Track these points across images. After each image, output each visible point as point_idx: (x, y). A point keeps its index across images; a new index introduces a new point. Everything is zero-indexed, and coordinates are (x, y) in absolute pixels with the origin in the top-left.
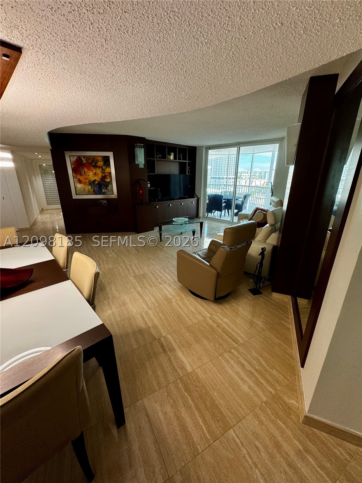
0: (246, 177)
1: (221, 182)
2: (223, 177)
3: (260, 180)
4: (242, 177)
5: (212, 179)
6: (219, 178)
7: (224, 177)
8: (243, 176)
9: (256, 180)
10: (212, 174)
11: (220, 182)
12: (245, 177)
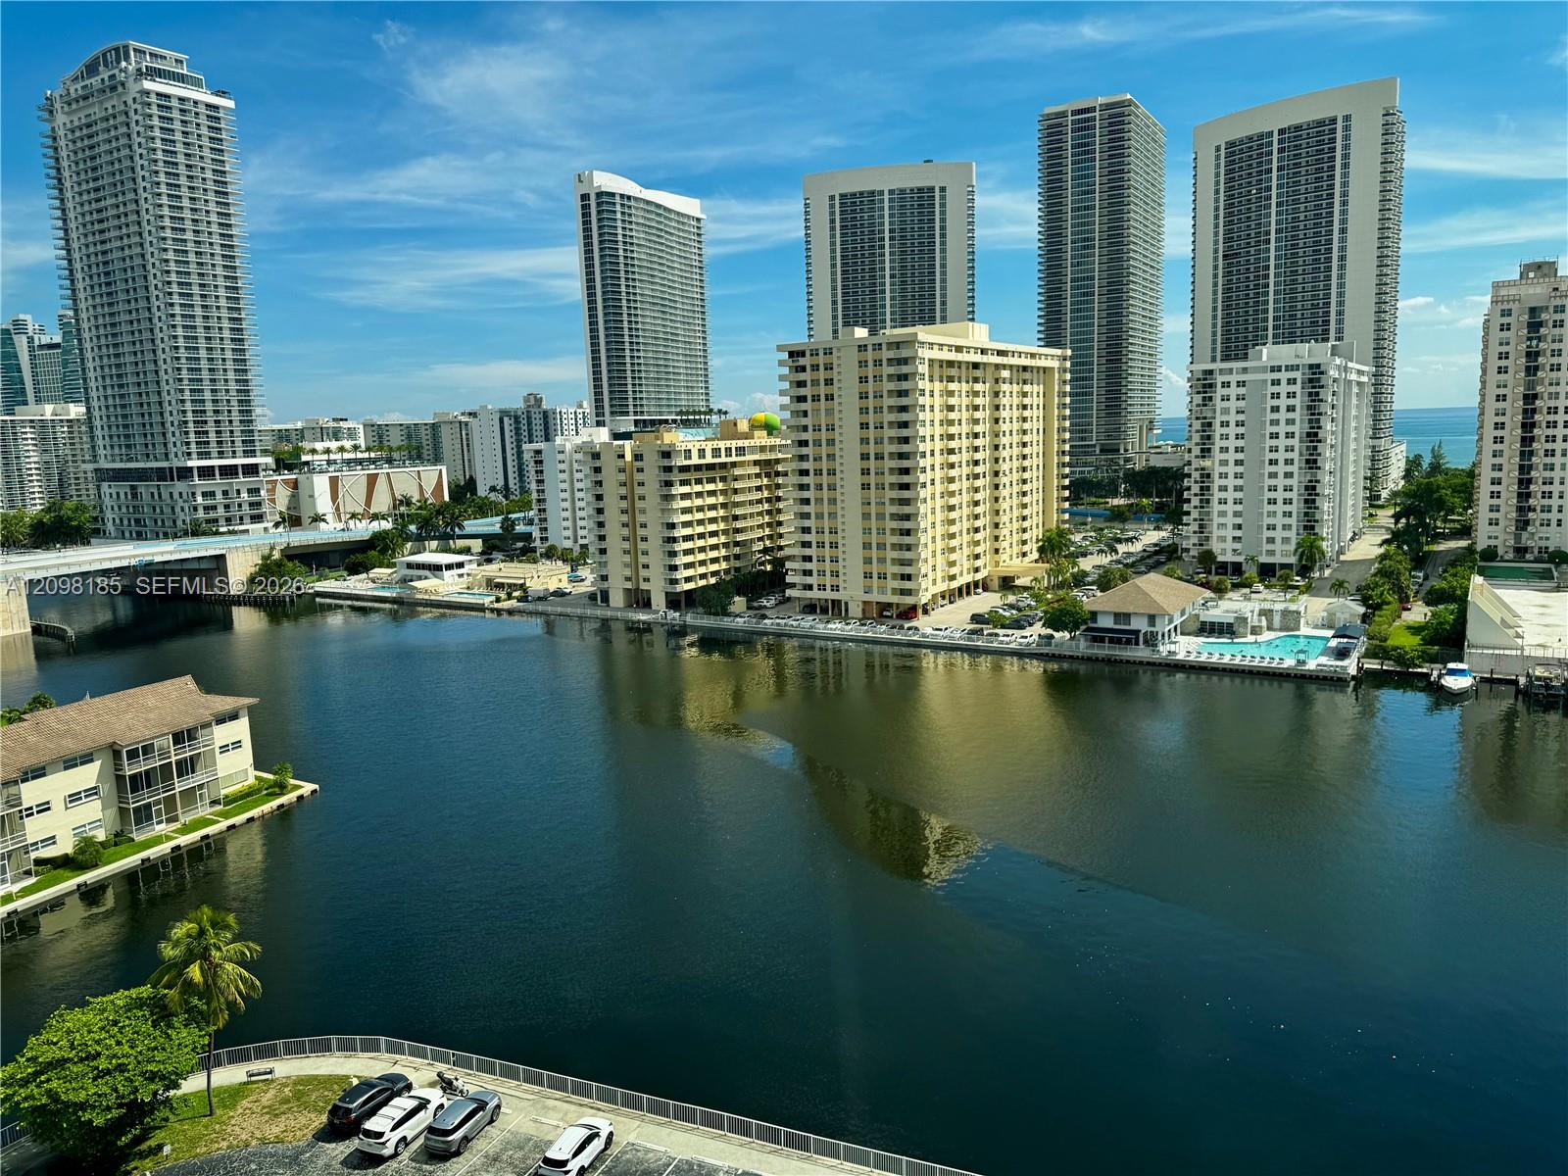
0: (333, 457)
1: (176, 496)
2: (180, 465)
3: (416, 469)
4: (304, 458)
5: (105, 485)
6: (162, 475)
7: (190, 464)
8: (314, 451)
9: (389, 471)
10: (101, 452)
11: (165, 495)
12: (326, 457)
